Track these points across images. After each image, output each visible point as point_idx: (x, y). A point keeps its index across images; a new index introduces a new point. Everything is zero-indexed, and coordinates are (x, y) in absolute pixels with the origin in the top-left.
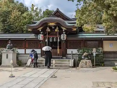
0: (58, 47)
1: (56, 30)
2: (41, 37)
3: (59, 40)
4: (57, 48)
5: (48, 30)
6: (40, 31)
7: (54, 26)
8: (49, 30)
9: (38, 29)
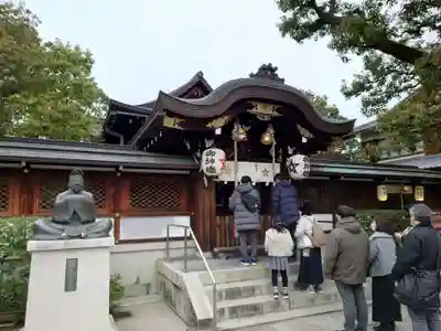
5: (240, 134)
6: (218, 132)
8: (242, 137)
9: (209, 125)
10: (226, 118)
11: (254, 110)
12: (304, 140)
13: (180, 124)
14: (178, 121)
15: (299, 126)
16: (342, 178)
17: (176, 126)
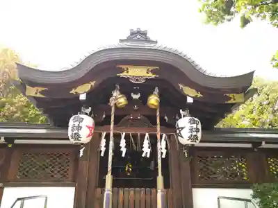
9: (73, 91)
10: (93, 83)
11: (125, 73)
12: (190, 100)
13: (42, 93)
14: (40, 89)
15: (181, 86)
16: (264, 145)
17: (39, 95)
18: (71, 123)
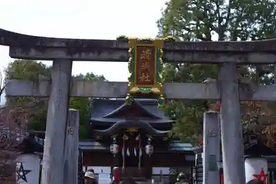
0: (139, 163)
1: (137, 139)
2: (114, 148)
3: (141, 153)
4: (137, 166)
5: (125, 137)
6: (114, 139)
7: (135, 132)
8: (127, 138)
9: (111, 137)
15: (147, 135)
18: (111, 147)
